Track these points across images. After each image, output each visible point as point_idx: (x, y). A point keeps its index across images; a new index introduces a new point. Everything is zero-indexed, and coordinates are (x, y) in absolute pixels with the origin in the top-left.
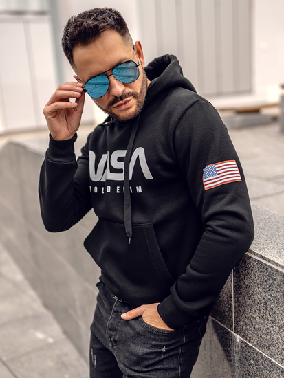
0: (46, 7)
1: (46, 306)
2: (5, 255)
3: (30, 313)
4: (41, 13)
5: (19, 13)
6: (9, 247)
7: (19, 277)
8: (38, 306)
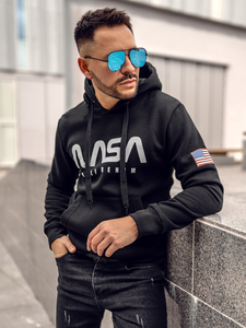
0: (63, 71)
1: (37, 298)
2: (8, 257)
3: (23, 303)
4: (59, 76)
5: (41, 75)
6: (11, 251)
7: (17, 274)
8: (31, 298)
